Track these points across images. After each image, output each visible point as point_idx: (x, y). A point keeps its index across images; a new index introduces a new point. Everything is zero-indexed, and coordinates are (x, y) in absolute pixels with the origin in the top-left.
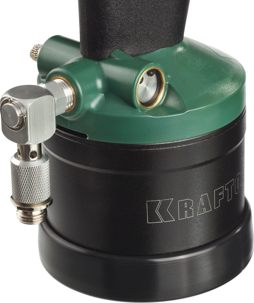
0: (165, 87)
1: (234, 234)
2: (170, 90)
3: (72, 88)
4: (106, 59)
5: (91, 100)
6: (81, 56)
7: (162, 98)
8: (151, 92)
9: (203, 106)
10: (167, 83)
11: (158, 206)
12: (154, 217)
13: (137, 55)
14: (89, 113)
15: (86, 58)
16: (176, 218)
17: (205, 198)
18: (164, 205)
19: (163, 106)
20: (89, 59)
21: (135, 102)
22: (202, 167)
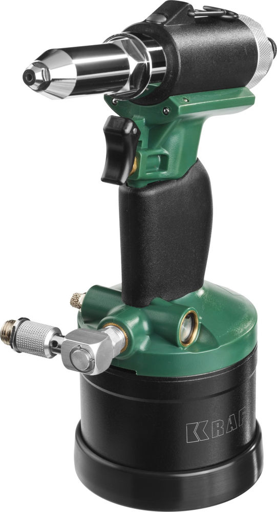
0: (199, 327)
1: (248, 452)
2: (202, 328)
3: (123, 331)
5: (140, 342)
6: (124, 305)
7: (197, 336)
8: (188, 331)
10: (200, 323)
11: (196, 428)
12: (192, 437)
13: (171, 300)
14: (138, 353)
15: (130, 305)
16: (210, 438)
17: (232, 418)
18: (201, 426)
19: (197, 343)
20: (133, 306)
21: (178, 341)
22: (222, 395)
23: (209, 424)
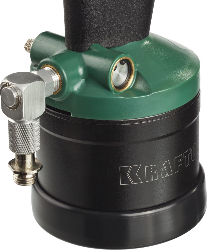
0: (135, 74)
1: (191, 193)
2: (139, 76)
3: (58, 74)
4: (86, 51)
5: (74, 85)
6: (66, 49)
7: (132, 82)
8: (123, 78)
9: (165, 89)
10: (136, 70)
11: (129, 171)
12: (125, 180)
13: (111, 47)
14: (73, 94)
15: (70, 50)
17: (167, 164)
18: (134, 170)
19: (133, 89)
20: (73, 50)
21: (110, 86)
22: (165, 139)
23: (143, 168)
